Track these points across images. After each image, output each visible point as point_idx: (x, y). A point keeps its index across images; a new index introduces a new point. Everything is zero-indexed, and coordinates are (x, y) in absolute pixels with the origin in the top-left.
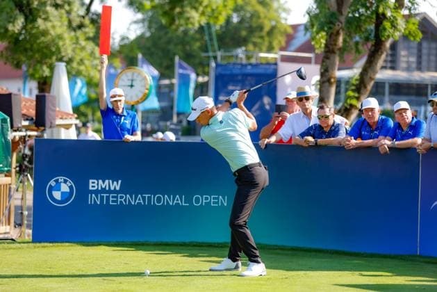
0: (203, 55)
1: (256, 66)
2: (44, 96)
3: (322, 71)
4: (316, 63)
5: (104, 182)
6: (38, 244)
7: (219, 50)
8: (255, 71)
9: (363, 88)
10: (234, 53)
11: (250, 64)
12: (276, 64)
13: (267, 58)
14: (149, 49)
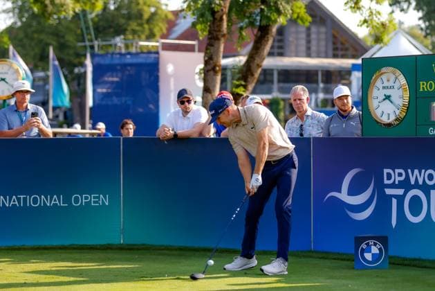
0: (80, 44)
1: (137, 54)
3: (206, 58)
4: (200, 51)
7: (96, 39)
8: (135, 60)
9: (250, 76)
10: (113, 42)
11: (129, 53)
12: (157, 53)
13: (148, 46)
14: (21, 40)
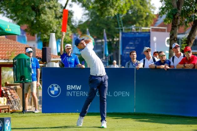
0: (117, 28)
1: (141, 33)
2: (46, 48)
3: (171, 35)
4: (168, 31)
5: (73, 86)
6: (45, 114)
7: (124, 26)
8: (140, 36)
9: (189, 43)
10: (130, 28)
11: (138, 32)
12: (149, 32)
13: (145, 29)
14: (92, 26)
